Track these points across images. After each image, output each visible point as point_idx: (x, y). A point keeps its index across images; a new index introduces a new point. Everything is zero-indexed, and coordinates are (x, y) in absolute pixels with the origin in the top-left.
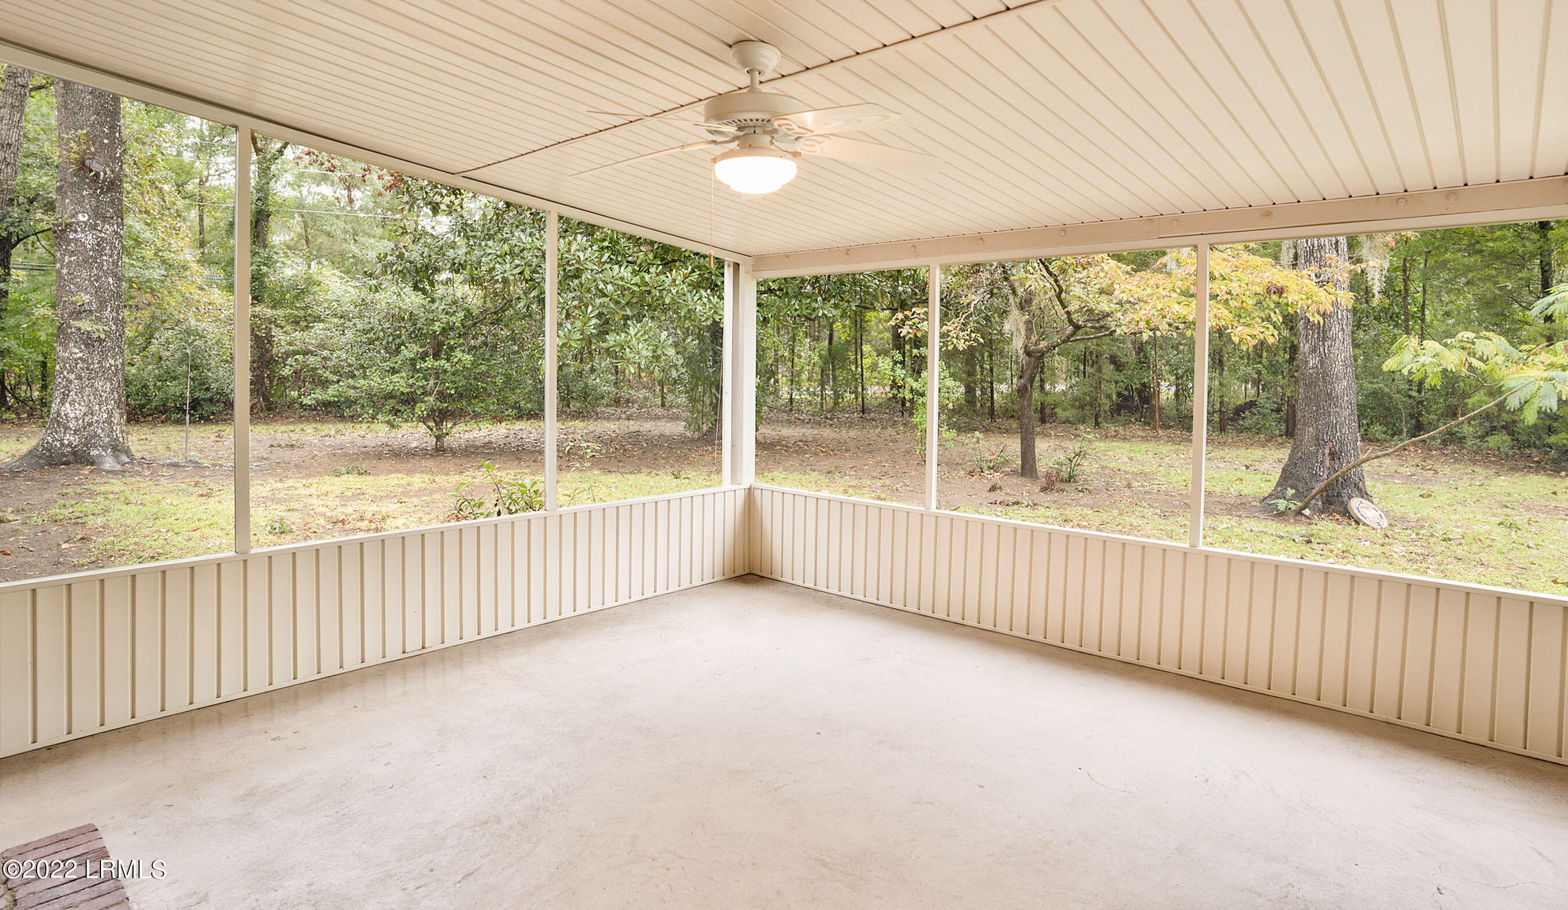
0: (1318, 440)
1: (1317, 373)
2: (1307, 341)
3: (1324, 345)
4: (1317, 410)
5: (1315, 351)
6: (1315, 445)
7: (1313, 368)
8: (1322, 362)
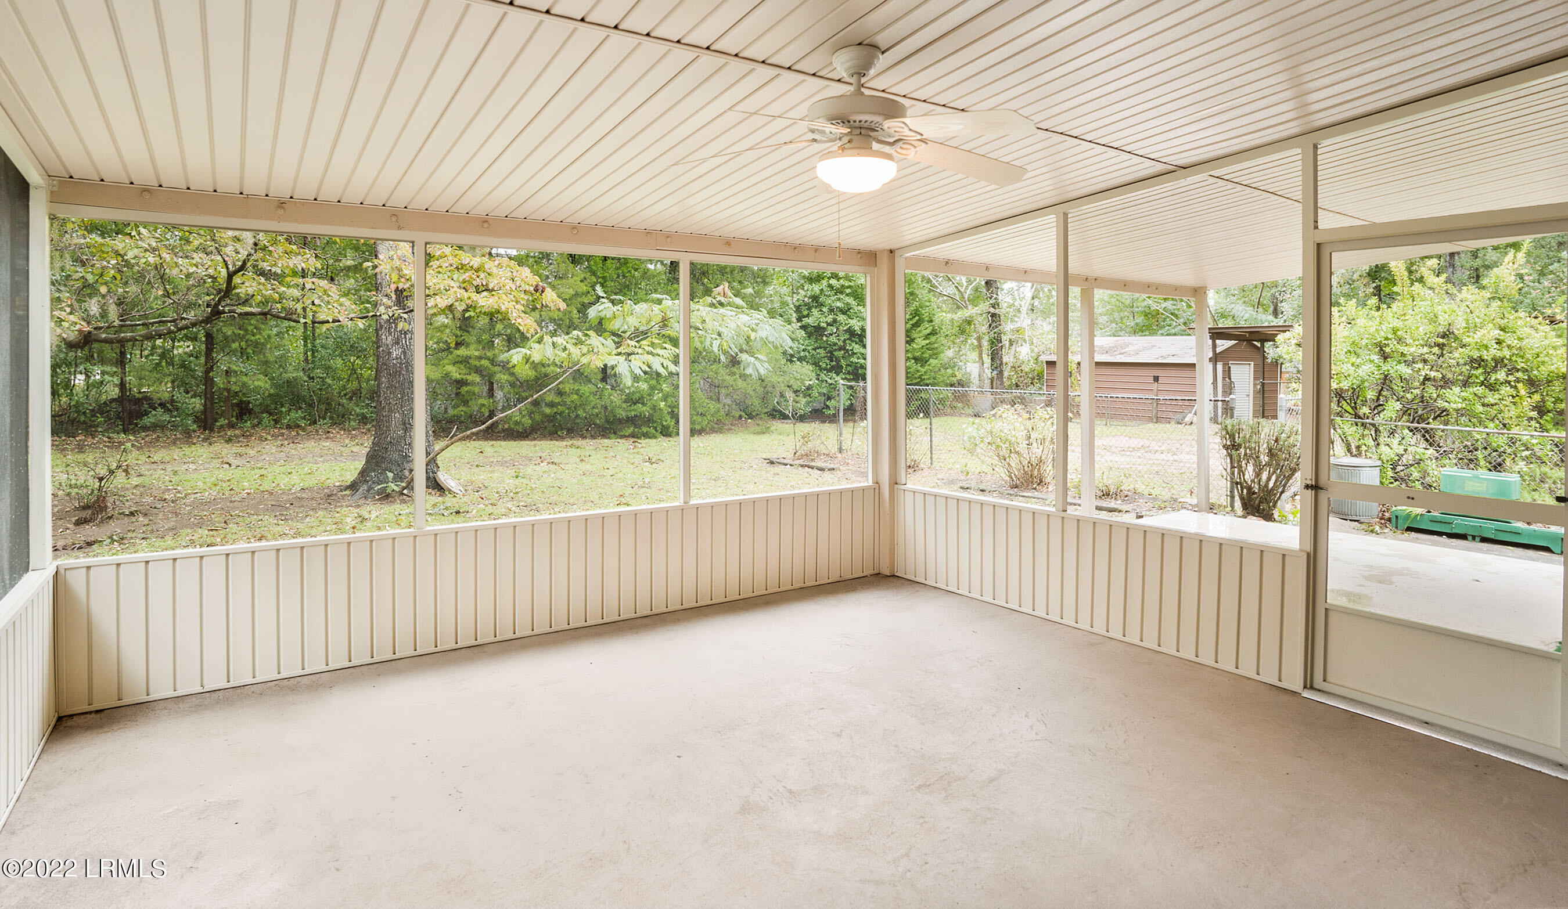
0: (404, 424)
1: (401, 364)
2: (390, 334)
3: (405, 337)
4: (402, 398)
5: (398, 343)
6: (403, 429)
7: (397, 358)
8: (404, 353)
